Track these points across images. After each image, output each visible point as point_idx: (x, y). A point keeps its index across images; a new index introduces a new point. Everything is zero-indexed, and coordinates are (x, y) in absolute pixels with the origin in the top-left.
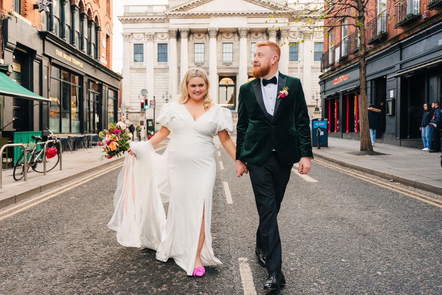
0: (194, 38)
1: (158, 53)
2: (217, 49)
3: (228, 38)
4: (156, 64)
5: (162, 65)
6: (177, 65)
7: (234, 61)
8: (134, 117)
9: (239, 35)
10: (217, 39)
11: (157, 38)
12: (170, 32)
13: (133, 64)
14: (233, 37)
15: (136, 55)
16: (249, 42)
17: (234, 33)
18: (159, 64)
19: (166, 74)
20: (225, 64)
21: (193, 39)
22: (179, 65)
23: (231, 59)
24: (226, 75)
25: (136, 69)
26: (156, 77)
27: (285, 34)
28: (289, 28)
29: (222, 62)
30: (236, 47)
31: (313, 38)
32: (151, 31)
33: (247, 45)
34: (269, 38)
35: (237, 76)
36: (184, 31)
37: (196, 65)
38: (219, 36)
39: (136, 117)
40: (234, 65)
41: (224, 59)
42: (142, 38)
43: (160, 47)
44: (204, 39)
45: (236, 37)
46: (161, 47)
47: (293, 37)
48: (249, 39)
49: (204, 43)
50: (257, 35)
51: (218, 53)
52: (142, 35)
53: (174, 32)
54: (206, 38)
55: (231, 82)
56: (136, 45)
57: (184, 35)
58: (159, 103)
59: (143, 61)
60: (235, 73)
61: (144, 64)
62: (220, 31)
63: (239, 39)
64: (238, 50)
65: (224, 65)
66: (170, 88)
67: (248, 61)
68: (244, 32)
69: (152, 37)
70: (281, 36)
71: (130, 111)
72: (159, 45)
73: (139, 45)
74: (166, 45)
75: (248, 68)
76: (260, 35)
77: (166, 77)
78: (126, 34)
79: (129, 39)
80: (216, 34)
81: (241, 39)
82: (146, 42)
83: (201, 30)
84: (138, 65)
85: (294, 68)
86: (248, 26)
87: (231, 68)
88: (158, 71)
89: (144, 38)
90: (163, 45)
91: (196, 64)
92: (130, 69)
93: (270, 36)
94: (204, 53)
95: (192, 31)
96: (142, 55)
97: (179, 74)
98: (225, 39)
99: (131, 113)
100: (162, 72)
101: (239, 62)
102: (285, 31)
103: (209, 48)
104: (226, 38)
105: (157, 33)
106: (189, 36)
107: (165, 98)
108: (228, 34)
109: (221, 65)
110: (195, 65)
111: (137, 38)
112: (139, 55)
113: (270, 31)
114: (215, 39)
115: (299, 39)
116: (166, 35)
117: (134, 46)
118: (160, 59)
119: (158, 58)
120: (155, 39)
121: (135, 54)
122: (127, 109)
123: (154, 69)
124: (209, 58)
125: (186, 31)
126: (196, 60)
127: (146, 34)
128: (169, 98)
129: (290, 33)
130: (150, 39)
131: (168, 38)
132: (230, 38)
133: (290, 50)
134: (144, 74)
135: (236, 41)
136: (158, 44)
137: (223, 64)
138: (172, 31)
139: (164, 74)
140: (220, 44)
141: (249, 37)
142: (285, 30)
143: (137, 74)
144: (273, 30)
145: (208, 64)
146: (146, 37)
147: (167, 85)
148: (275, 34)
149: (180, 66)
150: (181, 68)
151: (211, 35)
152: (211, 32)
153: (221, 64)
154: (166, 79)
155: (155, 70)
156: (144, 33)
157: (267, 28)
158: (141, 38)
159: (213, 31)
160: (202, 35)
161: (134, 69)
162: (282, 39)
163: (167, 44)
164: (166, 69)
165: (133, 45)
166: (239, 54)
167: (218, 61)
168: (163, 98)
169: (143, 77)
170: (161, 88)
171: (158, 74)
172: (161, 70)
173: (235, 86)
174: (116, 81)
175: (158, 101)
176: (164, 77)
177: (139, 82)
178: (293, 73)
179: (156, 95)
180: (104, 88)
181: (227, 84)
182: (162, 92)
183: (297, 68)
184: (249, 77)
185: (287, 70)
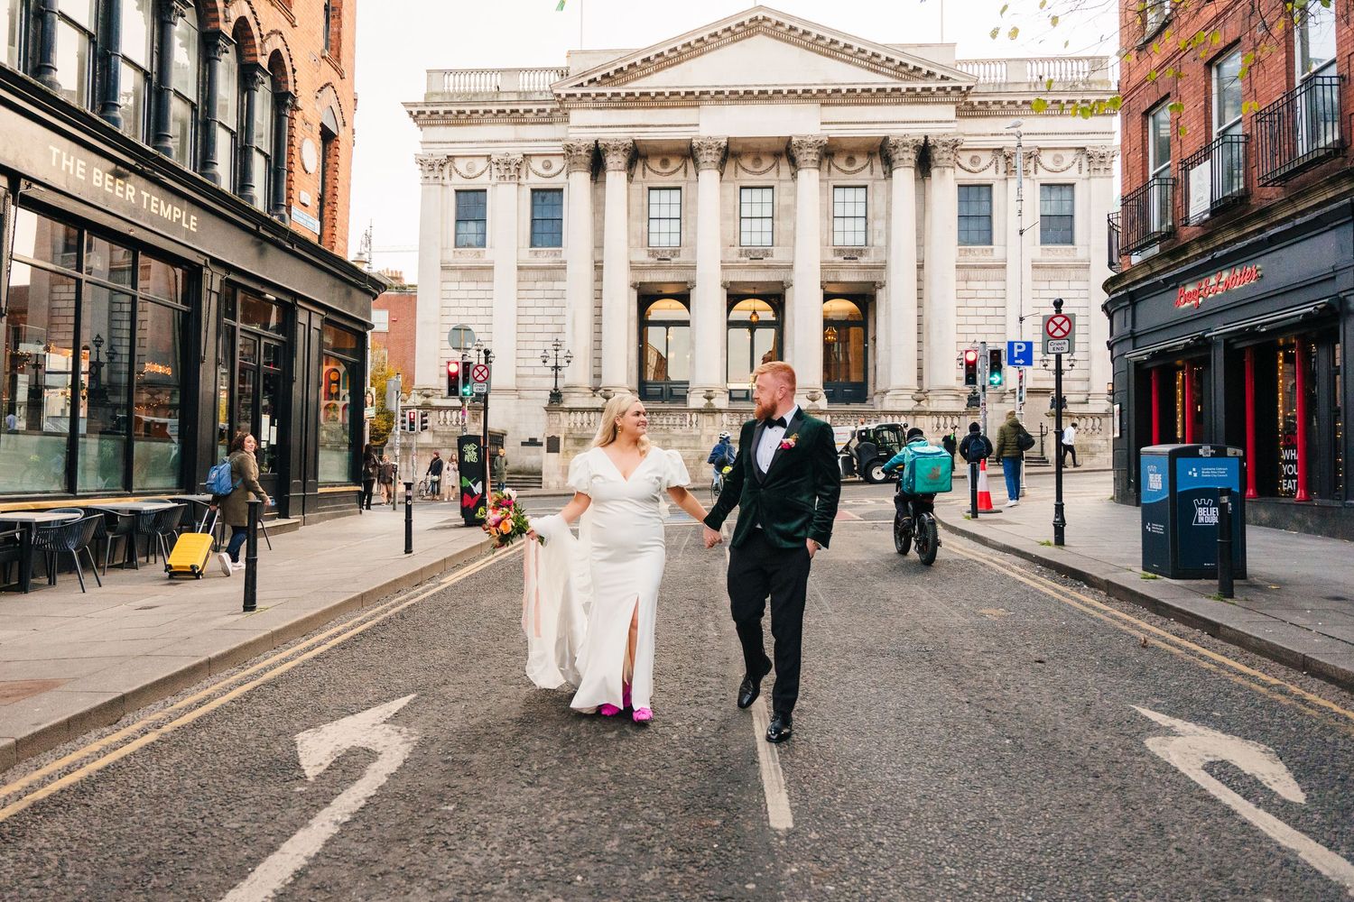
0: (647, 171)
1: (533, 220)
2: (723, 205)
3: (758, 170)
4: (527, 256)
5: (545, 257)
6: (593, 256)
7: (778, 245)
8: (448, 423)
9: (793, 161)
10: (721, 175)
11: (530, 173)
12: (571, 152)
13: (450, 256)
14: (775, 168)
15: (462, 225)
16: (825, 184)
17: (777, 155)
18: (536, 253)
19: (557, 285)
20: (747, 253)
21: (644, 174)
22: (598, 258)
23: (767, 239)
24: (752, 292)
25: (461, 269)
26: (523, 294)
27: (945, 156)
28: (960, 137)
29: (737, 249)
30: (783, 198)
31: (1036, 173)
32: (509, 150)
33: (821, 194)
34: (891, 172)
35: (788, 293)
36: (616, 149)
37: (653, 256)
38: (730, 167)
39: (454, 423)
40: (779, 256)
41: (746, 239)
42: (483, 172)
43: (539, 201)
44: (681, 173)
45: (785, 169)
46: (543, 199)
47: (968, 166)
48: (825, 176)
49: (680, 188)
50: (851, 161)
51: (724, 218)
52: (481, 164)
53: (583, 153)
54: (686, 172)
55: (767, 314)
56: (461, 194)
57: (615, 162)
58: (532, 379)
59: (483, 245)
60: (782, 283)
61: (488, 255)
62: (732, 148)
63: (794, 176)
64: (791, 210)
65: (744, 259)
66: (568, 329)
67: (822, 244)
68: (810, 150)
69: (513, 168)
70: (933, 164)
71: (436, 402)
72: (536, 194)
73: (471, 194)
74: (557, 194)
75: (822, 268)
76: (860, 161)
77: (558, 294)
78: (431, 160)
79: (440, 177)
80: (718, 159)
81: (802, 174)
82: (495, 185)
83: (672, 146)
84: (468, 257)
85: (975, 267)
86: (825, 132)
87: (767, 267)
88: (532, 274)
89: (487, 173)
90: (549, 195)
91: (653, 253)
92: (443, 268)
93: (894, 165)
94: (680, 219)
95: (642, 151)
96: (480, 225)
97: (598, 285)
98: (747, 175)
99: (439, 409)
100: (545, 279)
101: (794, 247)
102: (945, 149)
103: (695, 202)
104: (752, 172)
105: (530, 155)
106: (631, 165)
107: (551, 363)
108: (757, 160)
109: (736, 258)
110: (649, 256)
111: (465, 173)
112: (472, 226)
113: (895, 147)
114: (717, 174)
115: (987, 176)
116: (558, 163)
117: (457, 197)
118: (537, 238)
119: (533, 233)
120: (523, 176)
121: (458, 221)
122: (428, 396)
123: (520, 268)
124: (696, 234)
125: (621, 147)
126: (654, 240)
127: (494, 159)
128: (562, 362)
129: (960, 154)
130: (507, 175)
131: (564, 173)
132: (764, 172)
133: (960, 209)
134: (486, 286)
135: (785, 181)
136: (533, 191)
137: (741, 255)
138: (578, 150)
139: (549, 285)
140: (732, 190)
141: (826, 168)
142: (945, 145)
143: (464, 286)
144: (905, 145)
145: (694, 253)
146: (494, 167)
147: (560, 320)
148: (910, 156)
149: (602, 262)
150: (605, 265)
151: (701, 159)
152: (704, 152)
153: (733, 255)
154: (556, 303)
155: (523, 273)
156: (489, 157)
157: (886, 139)
158: (478, 171)
159: (710, 147)
160: (674, 163)
161: (454, 269)
162: (935, 172)
163: (560, 191)
164: (557, 271)
165: (453, 195)
166: (795, 224)
167: (727, 245)
168: (545, 362)
169: (482, 294)
170: (539, 328)
171: (529, 285)
172: (540, 274)
173: (778, 325)
174: (356, 294)
175: (530, 372)
176: (549, 294)
177: (471, 312)
178: (972, 284)
179: (522, 354)
180: (302, 317)
181: (754, 319)
182: (542, 343)
183: (985, 267)
184: (828, 297)
185: (952, 274)
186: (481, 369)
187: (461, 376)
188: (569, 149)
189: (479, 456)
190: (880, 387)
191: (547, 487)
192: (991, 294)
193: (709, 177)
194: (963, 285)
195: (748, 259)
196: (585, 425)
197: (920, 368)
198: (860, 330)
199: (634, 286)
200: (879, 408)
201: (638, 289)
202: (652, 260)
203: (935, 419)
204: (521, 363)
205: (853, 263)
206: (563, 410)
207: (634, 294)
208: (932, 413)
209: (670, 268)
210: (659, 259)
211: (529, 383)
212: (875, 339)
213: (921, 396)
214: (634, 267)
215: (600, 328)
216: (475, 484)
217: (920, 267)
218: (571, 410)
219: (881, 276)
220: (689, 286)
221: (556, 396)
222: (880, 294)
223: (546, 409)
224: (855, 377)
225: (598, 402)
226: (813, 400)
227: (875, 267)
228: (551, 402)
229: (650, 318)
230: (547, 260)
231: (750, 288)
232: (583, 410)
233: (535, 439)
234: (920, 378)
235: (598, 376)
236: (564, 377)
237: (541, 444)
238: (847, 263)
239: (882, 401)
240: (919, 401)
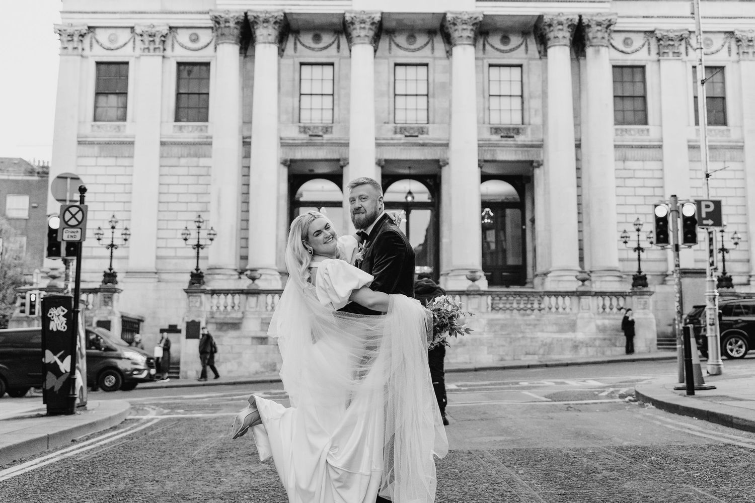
0: (299, 45)
1: (178, 94)
2: (377, 81)
3: (412, 47)
4: (171, 130)
5: (190, 131)
6: (241, 131)
7: (434, 123)
9: (448, 39)
10: (375, 51)
11: (176, 46)
12: (218, 23)
13: (89, 129)
14: (429, 46)
15: (102, 99)
16: (480, 63)
17: (431, 33)
18: (181, 128)
19: (203, 161)
20: (402, 130)
21: (295, 49)
22: (246, 134)
23: (422, 116)
24: (406, 171)
25: (99, 143)
26: (165, 170)
27: (600, 35)
28: (613, 17)
29: (391, 126)
30: (438, 76)
31: (687, 55)
32: (155, 22)
33: (477, 72)
34: (546, 51)
35: (445, 172)
36: (266, 21)
37: (305, 132)
38: (384, 43)
40: (435, 134)
41: (400, 117)
42: (126, 44)
43: (184, 74)
44: (333, 50)
45: (439, 45)
46: (189, 72)
47: (622, 47)
48: (480, 54)
49: (332, 64)
50: (505, 39)
51: (378, 94)
52: (125, 35)
53: (232, 24)
54: (338, 47)
55: (420, 191)
56: (102, 67)
57: (265, 35)
58: (174, 261)
59: (124, 119)
60: (437, 161)
61: (129, 129)
62: (386, 24)
63: (449, 54)
64: (446, 88)
65: (399, 136)
66: (213, 207)
67: (478, 122)
68: (465, 27)
69: (157, 40)
70: (588, 43)
72: (182, 67)
73: (113, 67)
74: (204, 68)
75: (479, 146)
76: (515, 40)
77: (203, 171)
78: (70, 30)
79: (80, 48)
80: (371, 33)
81: (457, 51)
82: (138, 58)
83: (324, 20)
84: (107, 131)
85: (632, 147)
86: (480, 10)
87: (423, 145)
88: (176, 150)
89: (131, 44)
90: (196, 69)
91: (304, 129)
92: (80, 143)
93: (549, 44)
94: (333, 95)
95: (294, 25)
96: (121, 99)
98: (401, 52)
100: (189, 155)
101: (450, 124)
102: (599, 28)
103: (348, 77)
104: (406, 49)
105: (177, 28)
106: (282, 39)
107: (193, 240)
108: (412, 37)
109: (390, 135)
110: (300, 132)
111: (107, 44)
112: (113, 100)
113: (550, 25)
114: (370, 49)
115: (640, 57)
116: (206, 37)
117: (98, 70)
118: (183, 113)
119: (178, 108)
120: (169, 48)
121: (98, 94)
122: (54, 277)
123: (163, 144)
124: (348, 110)
125: (272, 20)
126: (305, 117)
127: (138, 30)
128: (204, 240)
129: (614, 35)
130: (152, 47)
131: (212, 46)
132: (419, 49)
133: (615, 89)
134: (126, 162)
135: (441, 58)
136: (179, 64)
137: (395, 133)
138: (227, 21)
139: (195, 160)
140: (386, 66)
141: (481, 47)
142: (599, 24)
143: (102, 161)
144: (560, 23)
145: (347, 130)
146: (138, 38)
147: (205, 199)
148: (565, 35)
149: (250, 137)
150: (254, 141)
151: (354, 34)
152: (357, 26)
153: (388, 132)
154: (202, 180)
155: (166, 148)
156: (132, 28)
157: (540, 18)
158: (121, 43)
159: (363, 22)
160: (327, 39)
161: (92, 143)
162: (589, 51)
163: (207, 64)
164: (203, 146)
165: (93, 67)
166: (450, 102)
167: (381, 122)
168: (186, 240)
169: (121, 171)
170: (183, 207)
171: (173, 161)
172: (184, 150)
173: (434, 205)
175: (171, 253)
176: (194, 171)
177: (109, 189)
178: (629, 164)
179: (163, 234)
181: (410, 199)
182: (186, 220)
183: (642, 147)
184: (485, 178)
185: (611, 153)
186: (74, 210)
188: (217, 20)
189: (68, 322)
190: (540, 269)
191: (186, 378)
192: (649, 174)
193: (362, 51)
194: (620, 164)
195: (402, 136)
196: (229, 308)
197: (581, 249)
198: (518, 212)
199: (284, 163)
200: (539, 289)
201: (289, 167)
202: (303, 136)
203: (600, 299)
204: (162, 243)
205: (510, 141)
206: (204, 292)
207: (284, 172)
208: (598, 294)
209: (322, 145)
210: (311, 136)
211: (170, 265)
212: (533, 221)
213: (585, 276)
214: (284, 144)
215: (248, 206)
216: (62, 358)
217: (578, 146)
218: (213, 292)
219: (538, 155)
220: (342, 163)
221: (197, 277)
222: (538, 172)
223: (187, 291)
224: (511, 261)
225: (245, 283)
226: (474, 280)
227: (532, 146)
228: (191, 283)
229: (301, 199)
230: (192, 135)
231: (404, 168)
232: (226, 292)
233: (175, 326)
234: (581, 259)
235: (245, 258)
236: (207, 258)
237: (179, 331)
238: (504, 142)
239: (543, 284)
240: (583, 281)
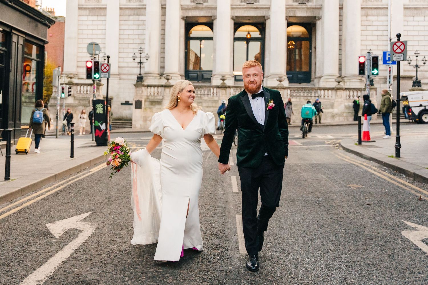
5: (134, 2)
8: (82, 92)
13: (83, 1)
18: (130, 0)
19: (141, 18)
20: (245, 1)
22: (163, 3)
24: (247, 21)
25: (89, 9)
26: (122, 22)
35: (268, 23)
37: (194, 2)
39: (85, 92)
40: (263, 2)
55: (256, 33)
58: (127, 69)
60: (264, 17)
61: (103, 1)
65: (243, 4)
66: (147, 41)
71: (75, 81)
75: (286, 9)
77: (141, 23)
84: (92, 2)
85: (372, 8)
87: (256, 8)
88: (127, 12)
92: (79, 8)
97: (163, 18)
99: (77, 85)
100: (134, 15)
107: (138, 60)
109: (239, 3)
110: (191, 2)
122: (71, 78)
123: (121, 9)
128: (144, 60)
134: (103, 18)
137: (242, 2)
139: (137, 17)
143: (91, 18)
145: (215, 1)
147: (142, 37)
149: (165, 5)
150: (167, 7)
153: (237, 2)
154: (141, 27)
155: (122, 11)
161: (85, 9)
164: (141, 10)
168: (134, 60)
169: (100, 23)
170: (131, 41)
171: (126, 18)
172: (132, 12)
173: (262, 40)
174: (40, 26)
175: (125, 65)
176: (137, 23)
177: (94, 32)
178: (370, 18)
179: (121, 55)
180: (15, 39)
181: (249, 36)
182: (132, 50)
183: (377, 8)
184: (289, 24)
185: (358, 12)
186: (105, 66)
187: (93, 69)
189: (104, 110)
190: (318, 75)
191: (135, 128)
192: (381, 23)
194: (364, 18)
195: (245, 4)
196: (156, 94)
197: (340, 64)
198: (308, 43)
199: (183, 18)
200: (317, 86)
201: (185, 20)
202: (193, 4)
203: (348, 92)
204: (121, 60)
205: (304, 6)
206: (144, 86)
207: (183, 23)
208: (346, 89)
209: (203, 9)
210: (197, 4)
211: (125, 71)
212: (315, 48)
213: (340, 80)
214: (183, 8)
215: (164, 41)
216: (102, 124)
217: (341, 8)
218: (148, 86)
219: (319, 13)
220: (213, 18)
221: (140, 79)
222: (318, 23)
223: (135, 85)
224: (305, 69)
225: (163, 82)
226: (280, 81)
227: (316, 8)
228: (137, 82)
229: (192, 36)
230: (135, 4)
231: (246, 20)
232: (154, 86)
233: (129, 102)
234: (340, 69)
235: (163, 67)
236: (144, 67)
237: (132, 104)
238: (301, 6)
239: (319, 82)
240: (339, 82)
